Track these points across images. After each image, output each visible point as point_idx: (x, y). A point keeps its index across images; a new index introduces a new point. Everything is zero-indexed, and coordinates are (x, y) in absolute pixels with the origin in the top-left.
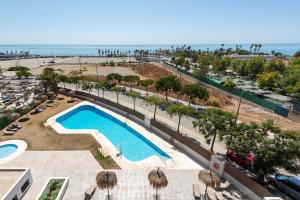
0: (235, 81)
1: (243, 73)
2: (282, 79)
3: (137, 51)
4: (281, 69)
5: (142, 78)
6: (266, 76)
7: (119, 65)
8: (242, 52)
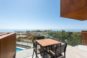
0: (49, 36)
1: (50, 35)
2: (56, 35)
3: (26, 31)
4: (56, 34)
5: (29, 37)
6: (54, 35)
7: (21, 35)
8: (49, 31)
